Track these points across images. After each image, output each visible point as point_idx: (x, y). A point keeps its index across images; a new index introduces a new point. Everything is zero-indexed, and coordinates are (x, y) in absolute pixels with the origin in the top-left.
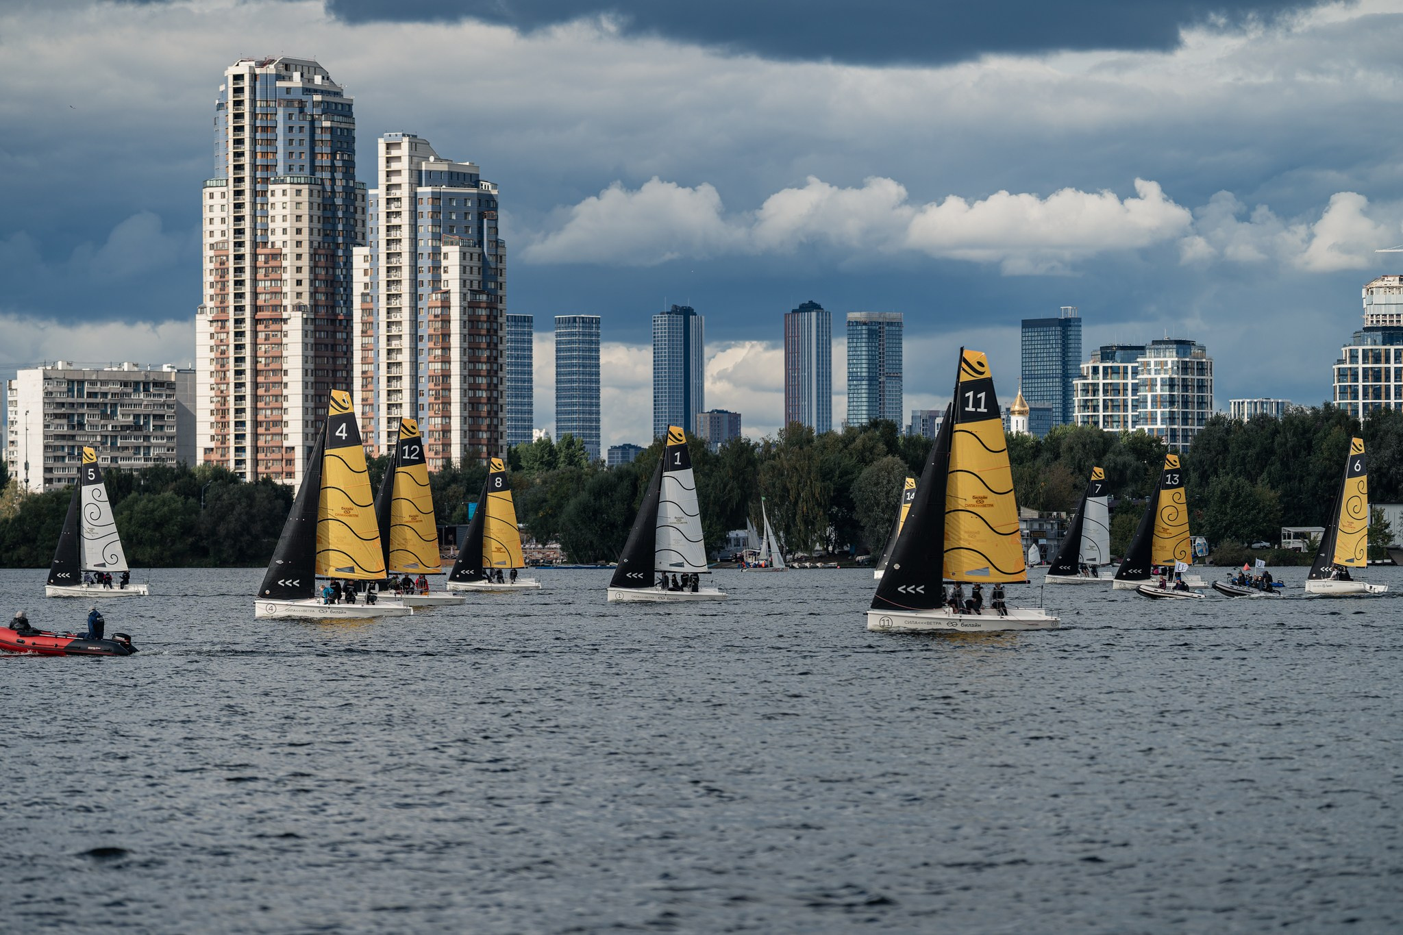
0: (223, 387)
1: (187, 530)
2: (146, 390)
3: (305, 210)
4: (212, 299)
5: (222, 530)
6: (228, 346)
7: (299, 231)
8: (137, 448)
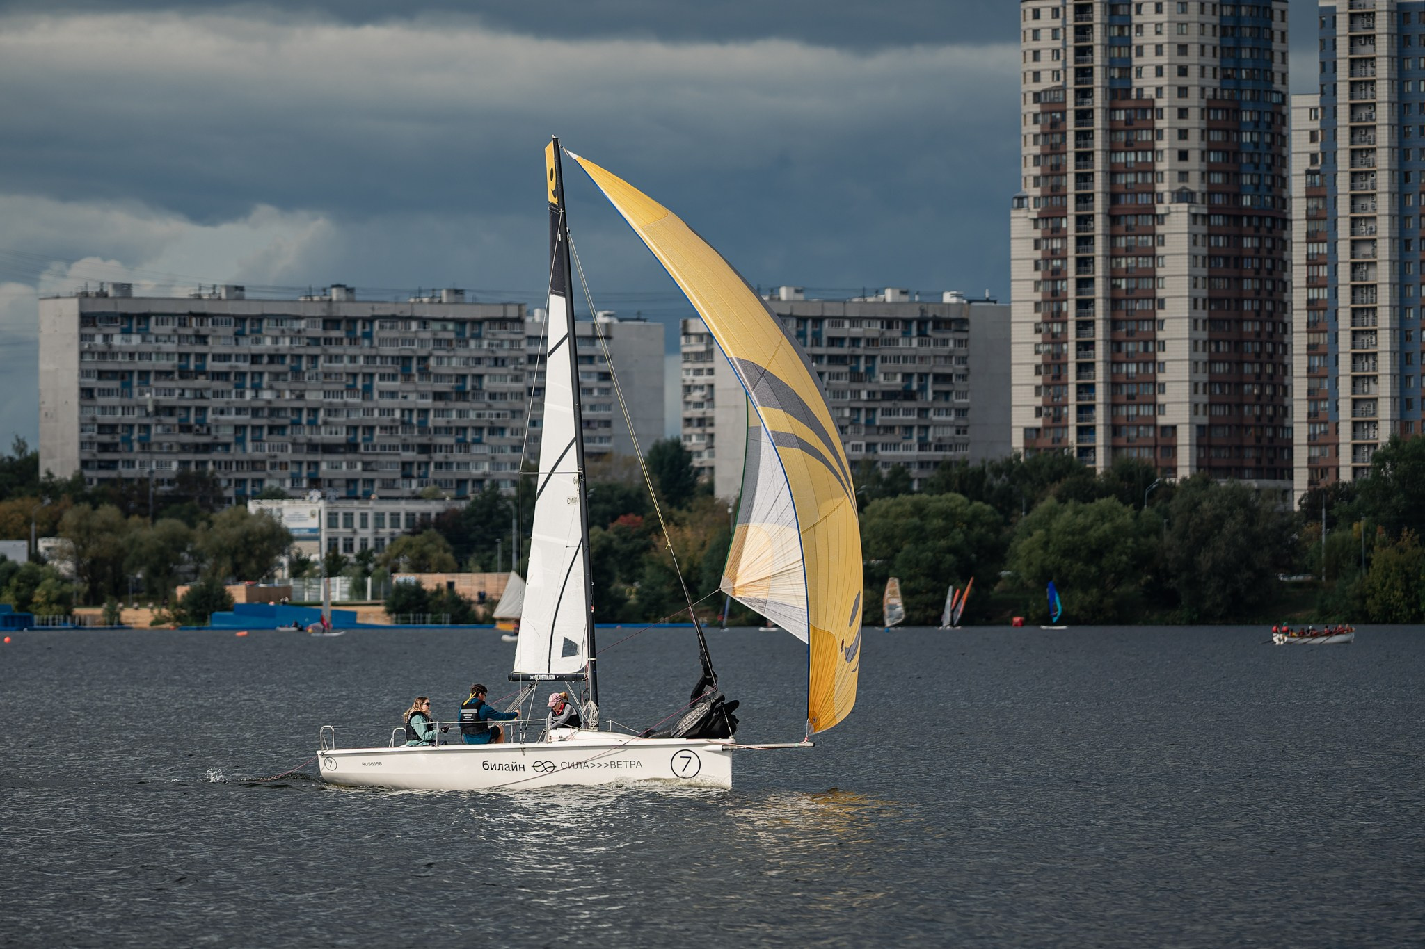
0: (1057, 328)
1: (1143, 560)
2: (922, 334)
3: (1192, 37)
4: (1036, 184)
5: (1205, 560)
6: (1064, 259)
7: (1183, 71)
8: (908, 429)
